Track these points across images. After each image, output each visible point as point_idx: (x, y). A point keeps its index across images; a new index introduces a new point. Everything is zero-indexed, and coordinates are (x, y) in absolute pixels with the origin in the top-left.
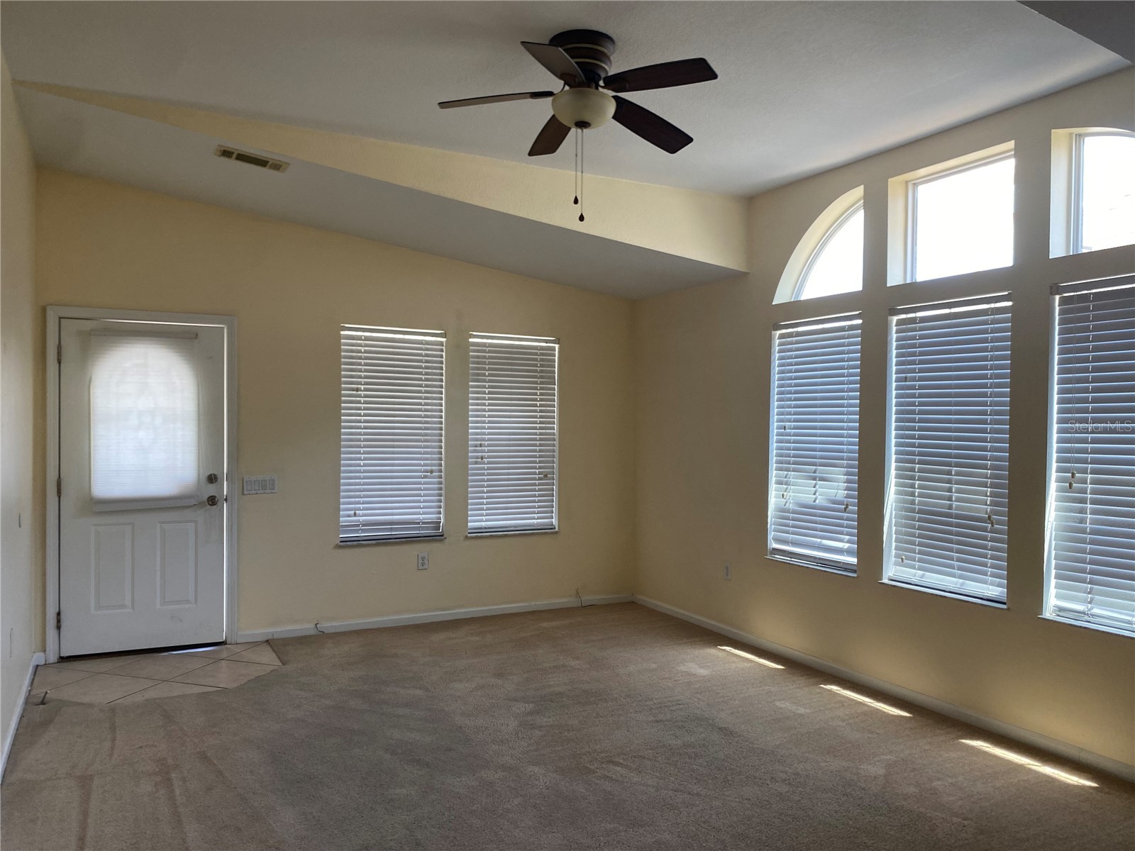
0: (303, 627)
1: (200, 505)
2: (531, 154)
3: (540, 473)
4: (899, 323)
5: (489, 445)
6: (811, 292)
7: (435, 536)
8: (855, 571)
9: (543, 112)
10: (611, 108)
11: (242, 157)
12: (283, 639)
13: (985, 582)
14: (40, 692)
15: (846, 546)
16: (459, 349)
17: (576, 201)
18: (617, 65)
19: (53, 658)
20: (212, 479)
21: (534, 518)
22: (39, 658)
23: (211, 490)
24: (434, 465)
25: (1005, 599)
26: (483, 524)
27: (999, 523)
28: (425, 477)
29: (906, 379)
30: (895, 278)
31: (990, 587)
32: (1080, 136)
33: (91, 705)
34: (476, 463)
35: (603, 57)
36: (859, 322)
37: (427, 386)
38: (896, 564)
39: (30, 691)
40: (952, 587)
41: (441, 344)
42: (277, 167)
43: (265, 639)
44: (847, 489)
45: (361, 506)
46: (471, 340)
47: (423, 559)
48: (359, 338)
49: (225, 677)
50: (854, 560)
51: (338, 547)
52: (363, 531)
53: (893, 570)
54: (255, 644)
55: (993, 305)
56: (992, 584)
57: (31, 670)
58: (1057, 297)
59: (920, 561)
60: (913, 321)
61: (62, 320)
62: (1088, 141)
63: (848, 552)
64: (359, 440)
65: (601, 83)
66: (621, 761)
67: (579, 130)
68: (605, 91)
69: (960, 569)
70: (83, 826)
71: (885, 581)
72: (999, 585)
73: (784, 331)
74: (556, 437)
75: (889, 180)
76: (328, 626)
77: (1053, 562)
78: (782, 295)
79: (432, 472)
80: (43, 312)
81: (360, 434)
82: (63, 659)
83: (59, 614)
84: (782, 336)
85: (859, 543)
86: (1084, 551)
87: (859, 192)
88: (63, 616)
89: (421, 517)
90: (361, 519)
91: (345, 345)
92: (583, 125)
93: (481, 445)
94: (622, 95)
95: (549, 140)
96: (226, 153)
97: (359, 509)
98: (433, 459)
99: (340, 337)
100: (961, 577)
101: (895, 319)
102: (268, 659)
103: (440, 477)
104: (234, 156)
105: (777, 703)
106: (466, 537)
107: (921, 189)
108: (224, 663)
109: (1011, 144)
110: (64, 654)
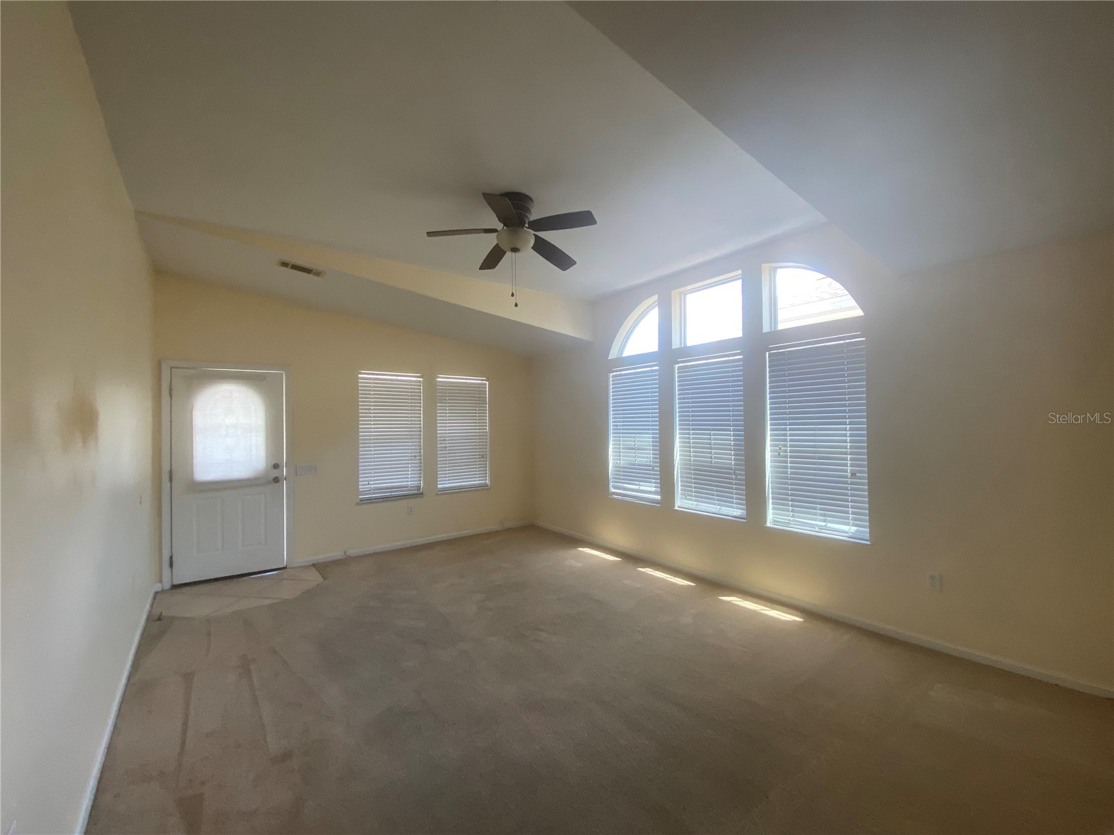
0: (337, 554)
1: (268, 483)
2: (481, 268)
3: (479, 455)
4: (679, 368)
5: (449, 440)
6: (628, 352)
7: (417, 494)
8: (659, 503)
9: (491, 241)
10: (532, 242)
11: (295, 267)
12: (324, 563)
13: (733, 507)
14: (157, 612)
15: (654, 489)
16: (430, 385)
17: (513, 295)
18: (534, 215)
19: (167, 586)
20: (276, 466)
21: (476, 481)
22: (158, 587)
23: (275, 473)
24: (417, 453)
25: (745, 517)
26: (447, 485)
27: (741, 475)
28: (411, 460)
29: (684, 398)
30: (676, 344)
31: (734, 511)
32: (775, 269)
33: (194, 619)
34: (441, 450)
35: (528, 210)
36: (657, 368)
37: (411, 406)
38: (681, 498)
39: (151, 611)
40: (714, 510)
41: (420, 382)
42: (318, 274)
43: (311, 564)
44: (654, 458)
45: (372, 479)
46: (438, 379)
47: (411, 508)
48: (371, 379)
49: (287, 591)
50: (658, 497)
51: (358, 504)
52: (374, 494)
53: (683, 502)
54: (306, 567)
55: (731, 358)
56: (736, 508)
57: (151, 595)
58: (767, 353)
59: (695, 496)
60: (687, 367)
61: (173, 370)
62: (779, 271)
63: (655, 493)
64: (371, 439)
65: (527, 225)
66: (543, 628)
67: (514, 254)
68: (529, 230)
69: (718, 500)
70: (186, 716)
71: (676, 508)
72: (741, 509)
73: (615, 374)
74: (488, 434)
75: (673, 292)
76: (353, 552)
77: (771, 495)
78: (613, 355)
79: (415, 456)
80: (159, 364)
81: (371, 436)
82: (175, 587)
83: (171, 558)
84: (613, 376)
85: (661, 488)
86: (787, 489)
87: (655, 297)
88: (174, 559)
89: (409, 483)
90: (372, 486)
91: (361, 383)
92: (515, 250)
93: (444, 440)
94: (537, 233)
95: (492, 261)
96: (284, 264)
97: (371, 480)
98: (416, 449)
99: (358, 378)
100: (719, 505)
101: (677, 366)
102: (314, 578)
103: (421, 459)
104: (290, 267)
105: (625, 582)
106: (437, 494)
107: (689, 297)
108: (285, 582)
109: (740, 272)
110: (176, 582)
